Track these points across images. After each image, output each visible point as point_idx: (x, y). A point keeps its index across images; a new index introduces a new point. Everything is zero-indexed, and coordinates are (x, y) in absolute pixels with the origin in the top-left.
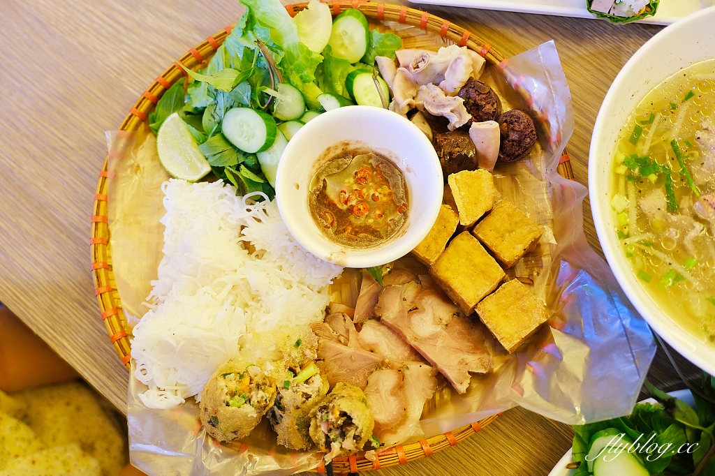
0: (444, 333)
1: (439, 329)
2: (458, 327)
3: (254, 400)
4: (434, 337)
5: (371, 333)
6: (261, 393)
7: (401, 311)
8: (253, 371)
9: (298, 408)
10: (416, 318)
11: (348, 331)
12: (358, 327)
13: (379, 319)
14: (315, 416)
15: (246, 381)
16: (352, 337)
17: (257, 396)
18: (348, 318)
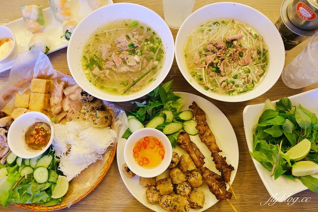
0: (55, 95)
1: (55, 97)
2: (52, 94)
3: (95, 114)
4: (57, 96)
5: (66, 108)
6: (93, 114)
7: (57, 106)
8: (91, 120)
9: (90, 105)
10: (56, 103)
11: (70, 113)
12: (67, 111)
13: (62, 109)
14: (88, 101)
15: (93, 119)
16: (70, 111)
17: (94, 114)
18: (67, 115)
